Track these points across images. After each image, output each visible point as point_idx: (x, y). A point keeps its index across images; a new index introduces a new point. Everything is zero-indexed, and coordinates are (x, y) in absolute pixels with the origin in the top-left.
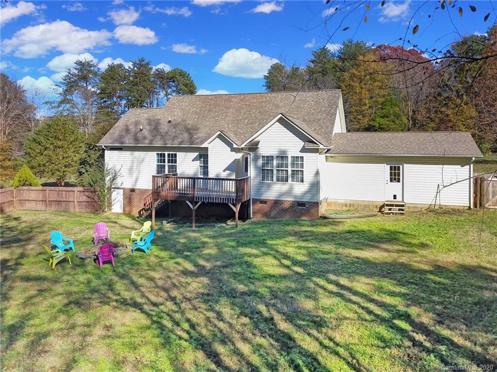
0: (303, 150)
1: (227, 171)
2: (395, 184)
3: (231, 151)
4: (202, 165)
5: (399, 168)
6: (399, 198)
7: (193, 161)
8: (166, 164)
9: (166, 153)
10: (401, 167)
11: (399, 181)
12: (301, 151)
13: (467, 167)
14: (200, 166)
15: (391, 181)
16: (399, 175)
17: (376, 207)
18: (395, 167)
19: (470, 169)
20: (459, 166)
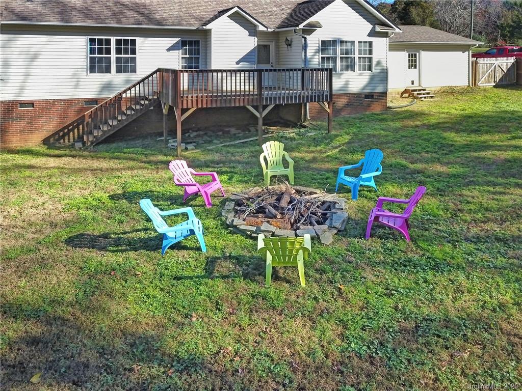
0: (373, 34)
1: (241, 63)
2: (413, 70)
3: (249, 35)
4: (188, 56)
5: (415, 55)
6: (416, 84)
7: (168, 50)
8: (113, 56)
9: (113, 39)
10: (418, 54)
11: (416, 67)
12: (370, 35)
13: (467, 53)
14: (182, 58)
15: (409, 68)
16: (416, 62)
17: (398, 94)
18: (412, 54)
19: (469, 54)
20: (462, 52)
